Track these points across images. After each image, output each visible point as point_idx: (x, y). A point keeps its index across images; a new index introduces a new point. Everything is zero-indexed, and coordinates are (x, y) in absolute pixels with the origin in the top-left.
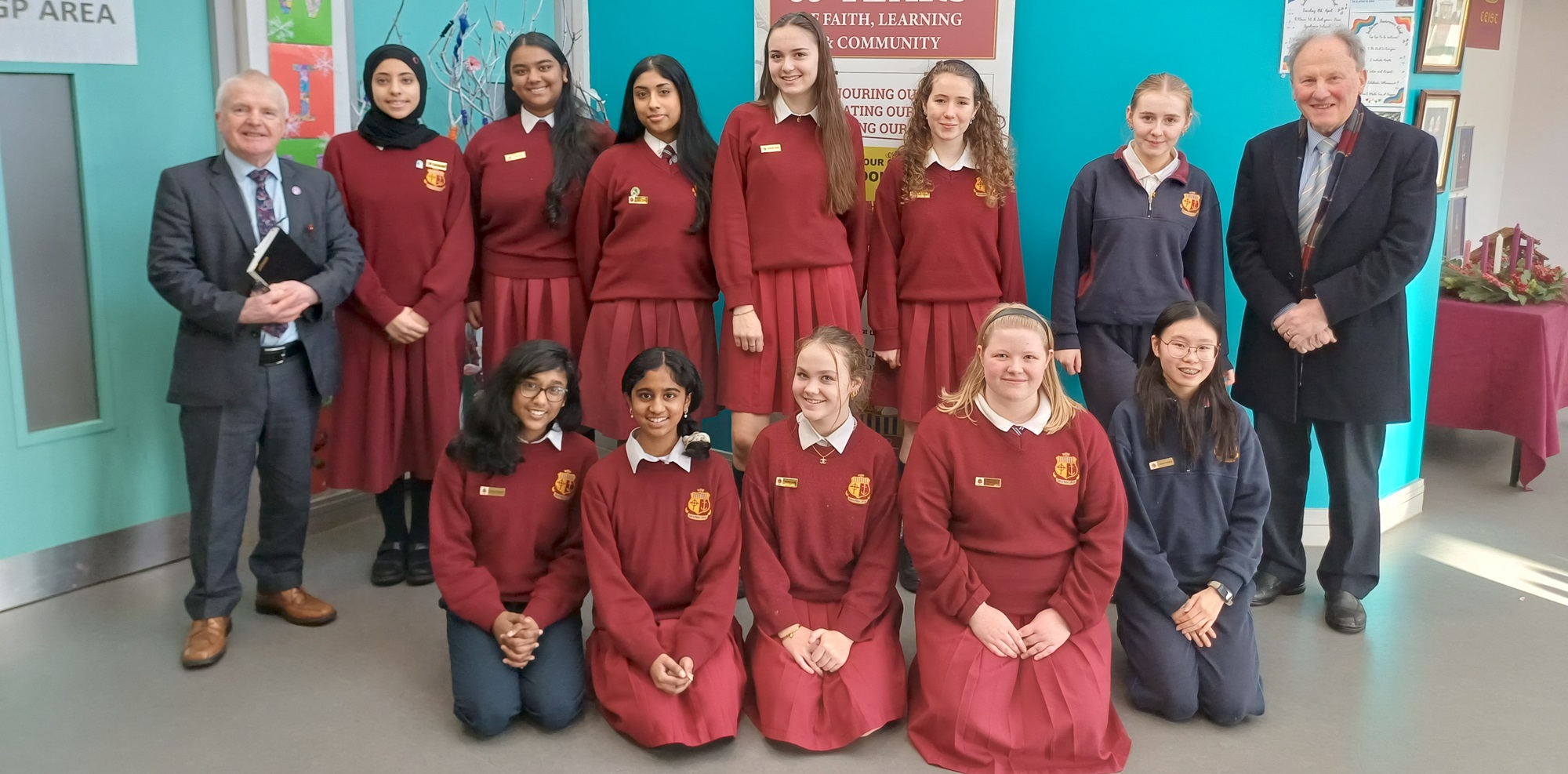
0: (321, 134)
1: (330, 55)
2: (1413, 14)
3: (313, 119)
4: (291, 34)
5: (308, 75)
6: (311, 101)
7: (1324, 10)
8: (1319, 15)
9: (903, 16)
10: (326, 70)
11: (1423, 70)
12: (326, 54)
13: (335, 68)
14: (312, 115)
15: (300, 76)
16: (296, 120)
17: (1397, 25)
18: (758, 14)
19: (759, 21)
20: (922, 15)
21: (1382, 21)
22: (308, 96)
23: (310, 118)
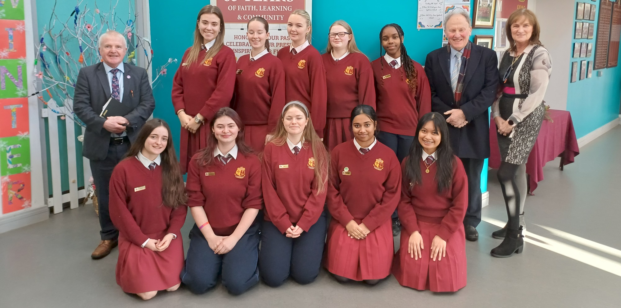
0: (19, 57)
1: (24, 24)
2: (470, 5)
3: (15, 51)
4: (4, 15)
5: (13, 32)
6: (14, 43)
7: (434, 3)
8: (432, 5)
9: (269, 7)
10: (21, 30)
11: (475, 27)
12: (21, 24)
13: (26, 30)
14: (15, 49)
15: (9, 33)
16: (7, 51)
17: (463, 9)
20: (277, 7)
21: (457, 8)
22: (13, 41)
23: (14, 50)
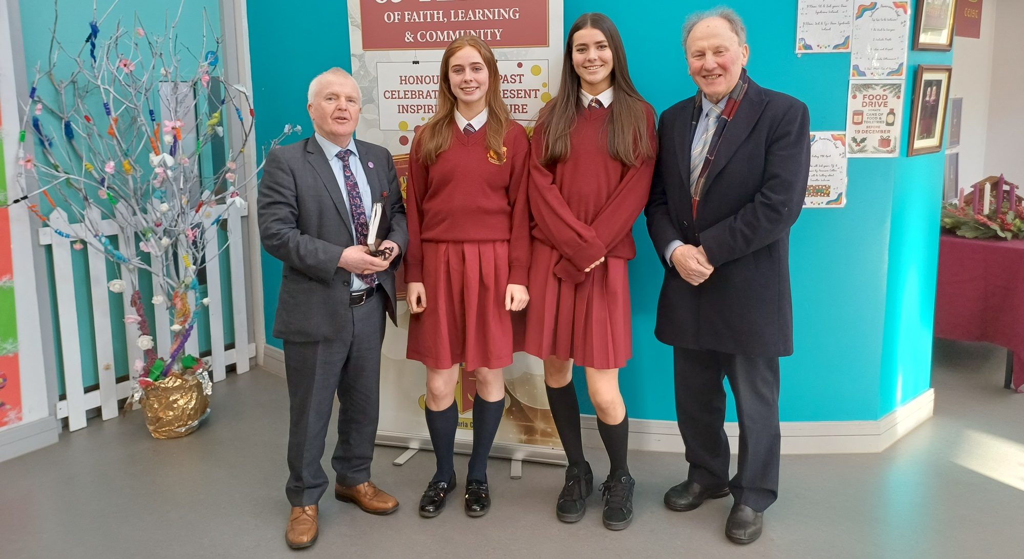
8: (827, 2)
9: (470, 12)
11: (920, 47)
17: (896, 9)
18: (351, 15)
19: (352, 20)
20: (486, 11)
21: (882, 6)
